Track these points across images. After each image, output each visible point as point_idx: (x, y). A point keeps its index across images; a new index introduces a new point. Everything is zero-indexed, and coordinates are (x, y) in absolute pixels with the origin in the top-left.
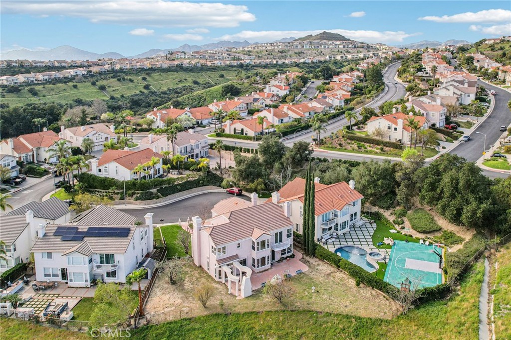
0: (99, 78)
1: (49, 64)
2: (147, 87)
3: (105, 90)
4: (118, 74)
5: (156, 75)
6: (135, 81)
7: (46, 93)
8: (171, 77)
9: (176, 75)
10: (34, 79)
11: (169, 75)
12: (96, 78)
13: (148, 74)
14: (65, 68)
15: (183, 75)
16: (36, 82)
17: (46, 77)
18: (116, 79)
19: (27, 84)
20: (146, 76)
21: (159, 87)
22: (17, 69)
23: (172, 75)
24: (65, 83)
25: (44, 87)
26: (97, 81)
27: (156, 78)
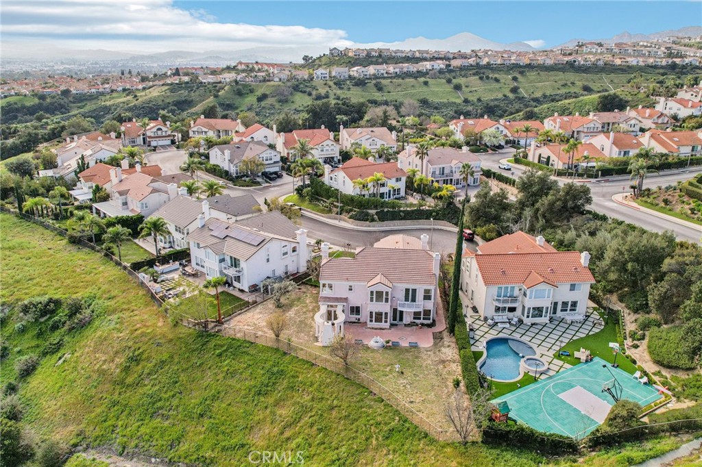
0: (458, 74)
1: (409, 55)
2: (514, 90)
3: (461, 90)
4: (482, 71)
5: (532, 75)
6: (502, 81)
7: (392, 90)
8: (552, 78)
9: (561, 75)
10: (385, 72)
11: (551, 75)
12: (453, 74)
13: (521, 73)
14: (425, 59)
15: (571, 76)
16: (386, 75)
17: (397, 70)
18: (478, 77)
19: (375, 77)
20: (518, 76)
21: (532, 90)
22: (374, 60)
23: (555, 76)
24: (416, 78)
25: (391, 82)
26: (454, 78)
27: (532, 78)
